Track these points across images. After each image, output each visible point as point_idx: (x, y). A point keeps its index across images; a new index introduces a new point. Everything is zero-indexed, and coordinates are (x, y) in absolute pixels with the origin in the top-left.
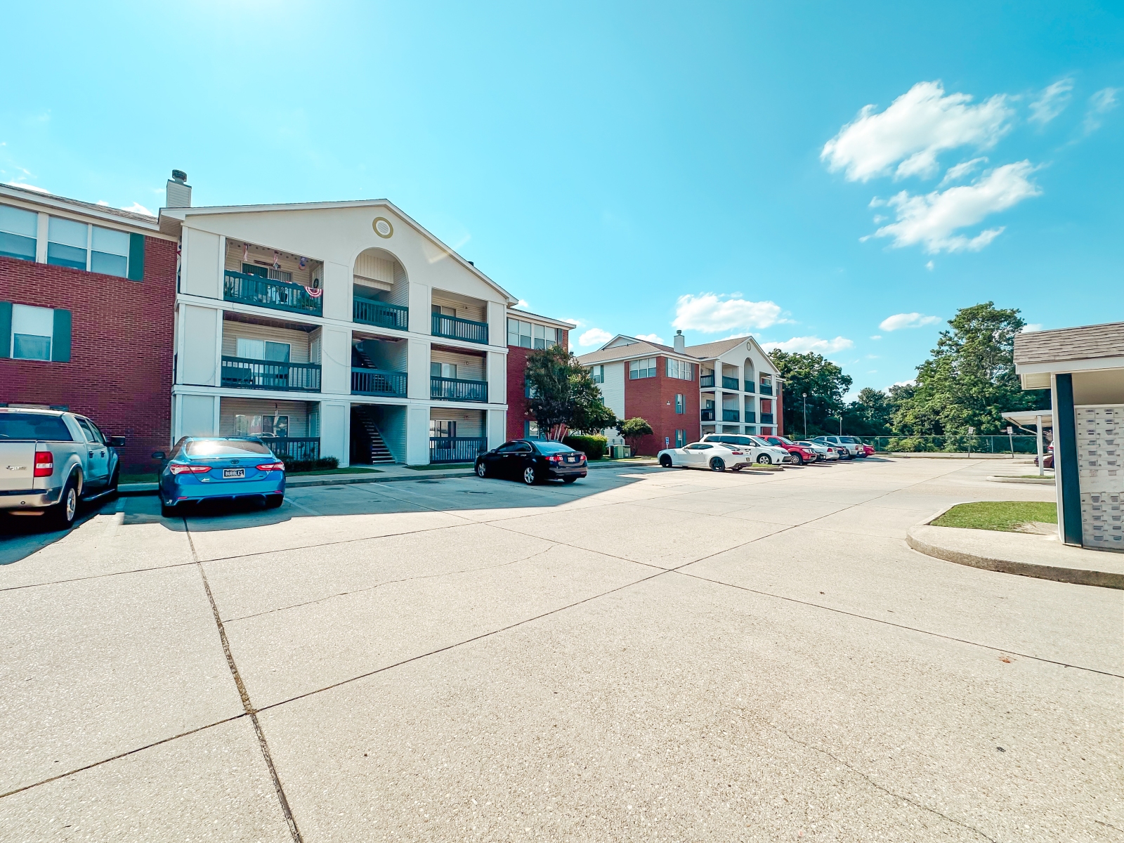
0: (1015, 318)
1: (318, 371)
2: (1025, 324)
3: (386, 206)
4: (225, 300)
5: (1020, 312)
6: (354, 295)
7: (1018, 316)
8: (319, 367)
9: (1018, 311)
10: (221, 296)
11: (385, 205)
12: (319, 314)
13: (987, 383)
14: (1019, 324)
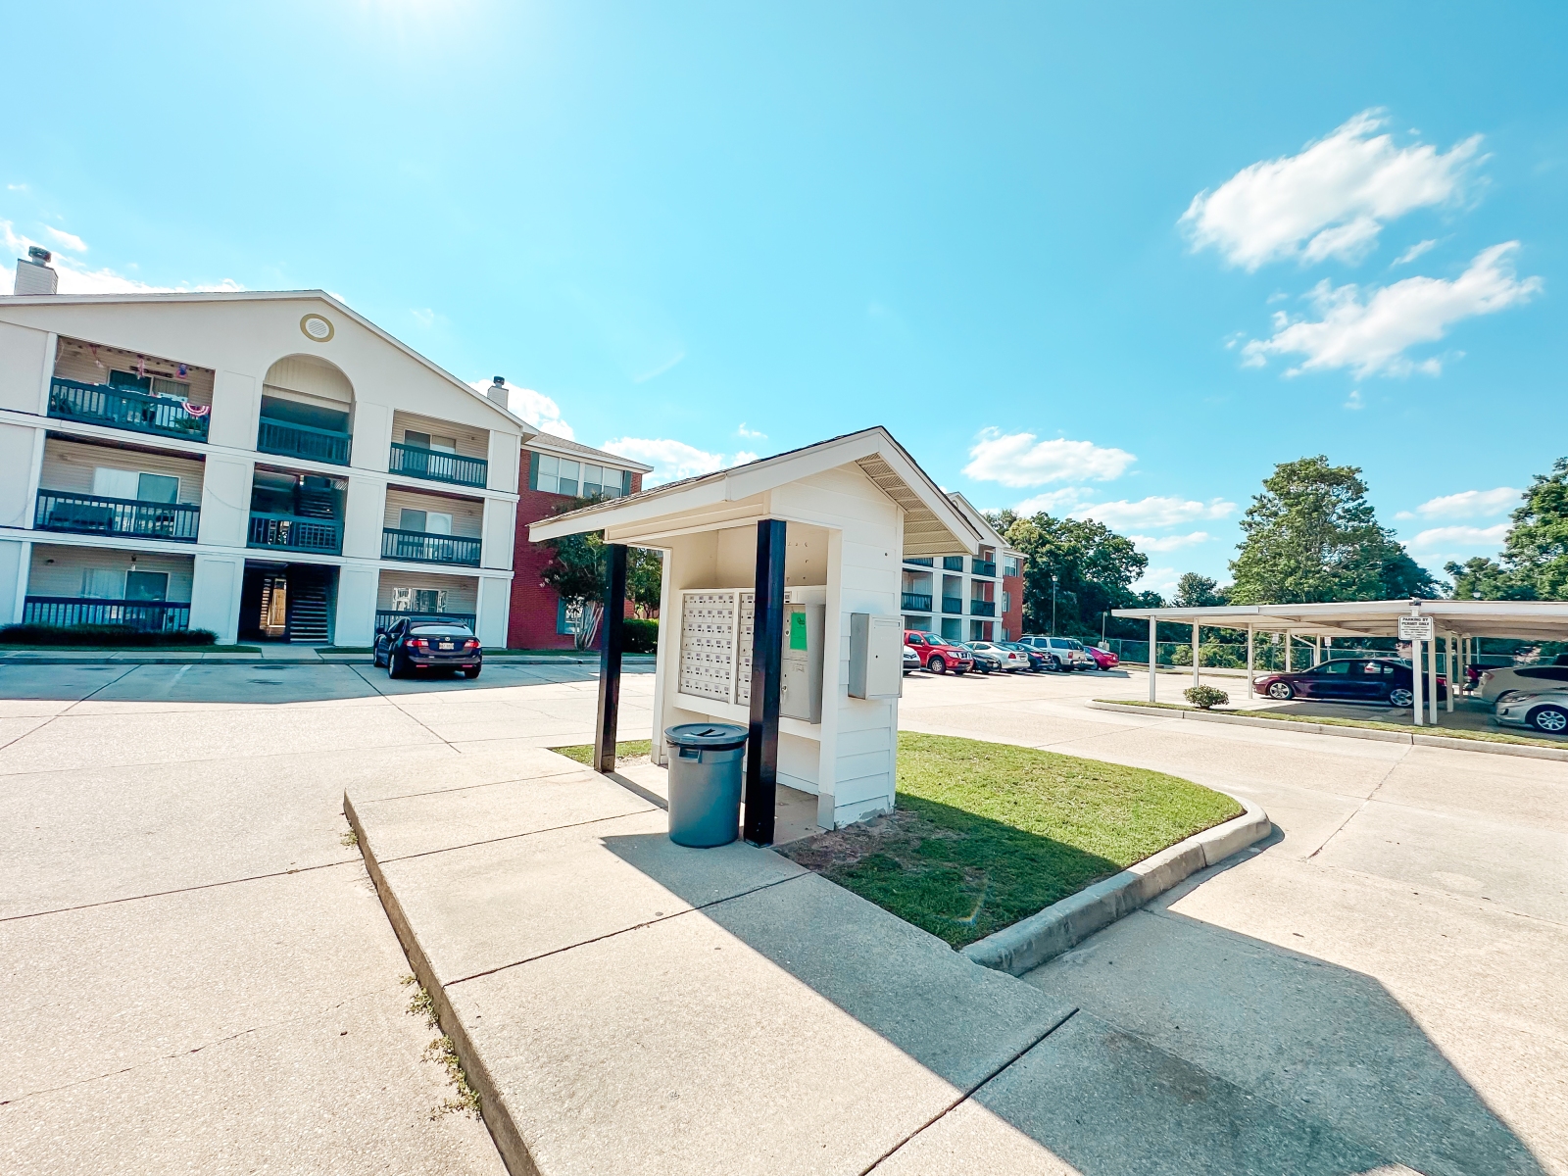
0: (1354, 480)
1: (196, 514)
2: (1367, 490)
3: (320, 299)
4: (49, 416)
5: (1361, 471)
6: (261, 414)
7: (1358, 477)
8: (198, 509)
9: (1358, 470)
10: (44, 411)
11: (318, 298)
12: (203, 439)
14: (1359, 489)
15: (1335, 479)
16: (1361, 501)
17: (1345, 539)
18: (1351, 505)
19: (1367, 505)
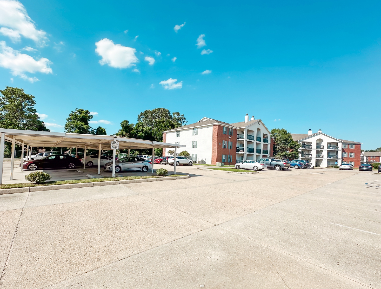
0: (32, 99)
2: (36, 104)
5: (34, 98)
7: (33, 99)
9: (34, 97)
13: (16, 125)
14: (33, 103)
15: (26, 97)
16: (32, 107)
17: (26, 117)
18: (30, 107)
19: (34, 108)
